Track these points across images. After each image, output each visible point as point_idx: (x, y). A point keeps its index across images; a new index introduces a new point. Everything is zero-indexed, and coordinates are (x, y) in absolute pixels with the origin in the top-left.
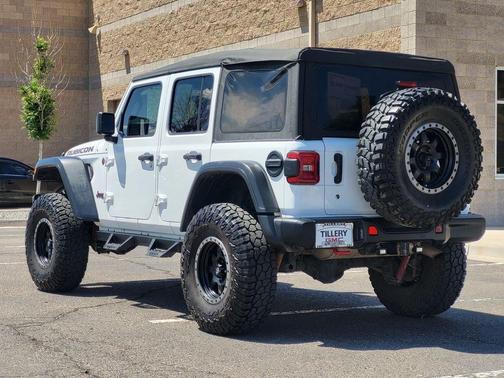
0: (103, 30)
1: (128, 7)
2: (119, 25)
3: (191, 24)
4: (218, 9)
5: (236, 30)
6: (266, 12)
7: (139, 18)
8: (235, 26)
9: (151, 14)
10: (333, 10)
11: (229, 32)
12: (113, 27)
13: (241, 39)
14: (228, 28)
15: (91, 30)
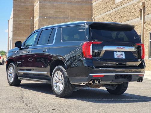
0: (95, 18)
1: (101, 12)
2: (99, 17)
3: (115, 16)
4: (122, 12)
5: (126, 18)
6: (133, 13)
7: (103, 15)
8: (125, 17)
9: (106, 14)
10: (149, 12)
11: (124, 18)
12: (97, 17)
13: (127, 20)
14: (124, 17)
15: (92, 18)
